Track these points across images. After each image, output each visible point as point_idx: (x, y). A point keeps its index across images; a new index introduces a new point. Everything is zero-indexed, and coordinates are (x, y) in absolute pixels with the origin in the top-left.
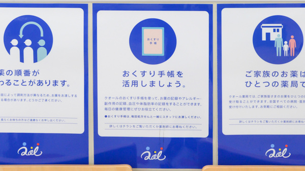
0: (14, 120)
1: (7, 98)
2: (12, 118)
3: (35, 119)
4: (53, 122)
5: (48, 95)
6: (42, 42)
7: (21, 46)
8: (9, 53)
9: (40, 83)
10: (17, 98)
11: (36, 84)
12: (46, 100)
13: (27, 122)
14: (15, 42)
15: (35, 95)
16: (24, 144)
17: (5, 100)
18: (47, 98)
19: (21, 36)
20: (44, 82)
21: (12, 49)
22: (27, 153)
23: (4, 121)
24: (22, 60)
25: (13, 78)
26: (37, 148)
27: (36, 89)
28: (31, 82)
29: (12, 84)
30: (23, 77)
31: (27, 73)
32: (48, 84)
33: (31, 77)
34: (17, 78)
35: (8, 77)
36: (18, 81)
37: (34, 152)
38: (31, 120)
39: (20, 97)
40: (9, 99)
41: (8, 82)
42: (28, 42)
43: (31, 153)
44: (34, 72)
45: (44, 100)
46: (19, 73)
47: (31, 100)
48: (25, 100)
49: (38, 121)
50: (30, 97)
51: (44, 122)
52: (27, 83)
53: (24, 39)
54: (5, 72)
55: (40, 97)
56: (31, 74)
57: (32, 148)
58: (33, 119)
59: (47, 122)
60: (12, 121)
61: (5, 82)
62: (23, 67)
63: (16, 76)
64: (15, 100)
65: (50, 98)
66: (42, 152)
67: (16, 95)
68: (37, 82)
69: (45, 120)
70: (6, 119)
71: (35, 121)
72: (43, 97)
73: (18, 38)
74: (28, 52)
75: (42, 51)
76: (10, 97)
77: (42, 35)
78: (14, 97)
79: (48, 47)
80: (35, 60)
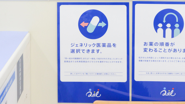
0: (158, 73)
1: (155, 59)
2: (157, 72)
3: (172, 73)
4: (183, 75)
5: (180, 58)
6: (177, 25)
7: (164, 28)
8: (157, 32)
9: (175, 50)
10: (161, 60)
11: (173, 51)
12: (179, 61)
13: (166, 74)
14: (160, 25)
15: (172, 58)
16: (165, 88)
17: (154, 61)
18: (179, 60)
19: (164, 21)
20: (177, 50)
21: (158, 30)
22: (166, 94)
23: (152, 74)
24: (164, 36)
25: (158, 47)
26: (173, 91)
27: (172, 54)
28: (169, 50)
29: (158, 51)
30: (164, 47)
31: (167, 44)
32: (180, 51)
33: (170, 47)
34: (161, 47)
35: (156, 47)
36: (161, 49)
37: (171, 93)
38: (169, 74)
39: (163, 59)
40: (156, 61)
41: (156, 50)
42: (169, 25)
43: (169, 94)
44: (172, 44)
45: (177, 61)
46: (162, 44)
47: (170, 61)
48: (165, 61)
49: (174, 74)
50: (169, 59)
51: (177, 74)
52: (167, 51)
53: (166, 23)
54: (154, 44)
55: (175, 59)
56: (170, 45)
57: (169, 91)
58: (170, 73)
59: (179, 75)
60: (158, 74)
61: (154, 50)
62: (165, 41)
63: (161, 46)
64: (159, 61)
65: (181, 60)
66: (175, 94)
67: (160, 58)
68: (173, 50)
69: (178, 74)
70: (154, 73)
71: (172, 74)
72: (177, 59)
73: (162, 23)
74: (169, 31)
75: (177, 31)
76: (156, 59)
77: (177, 21)
78: (159, 59)
79: (181, 28)
80: (173, 36)
